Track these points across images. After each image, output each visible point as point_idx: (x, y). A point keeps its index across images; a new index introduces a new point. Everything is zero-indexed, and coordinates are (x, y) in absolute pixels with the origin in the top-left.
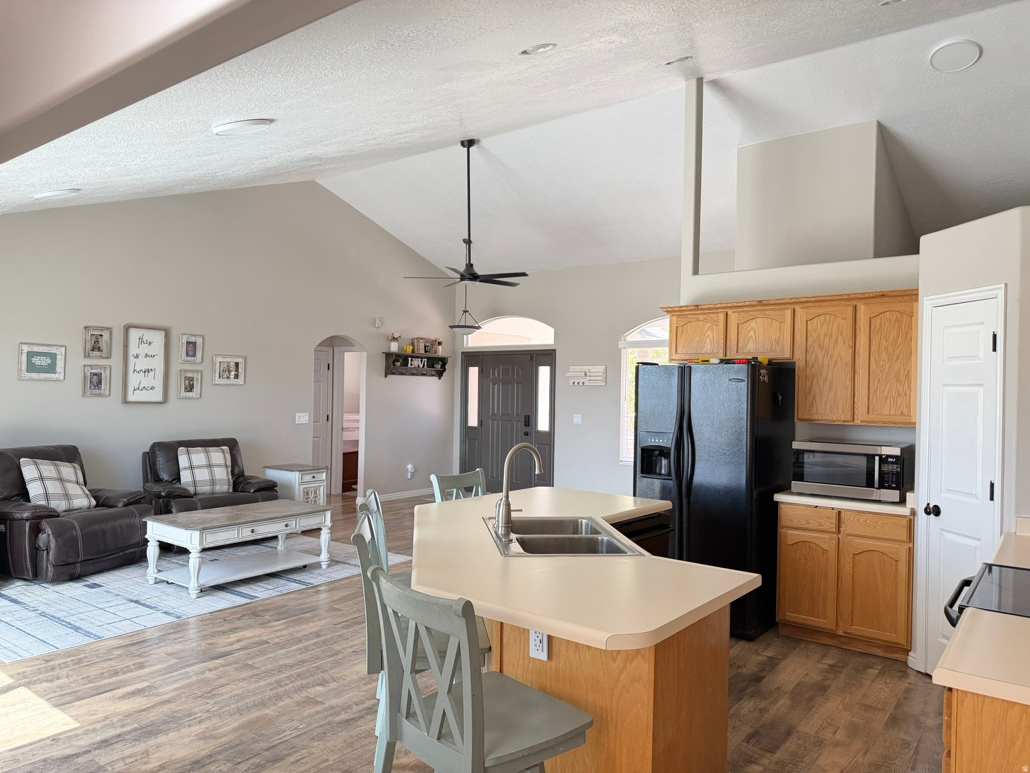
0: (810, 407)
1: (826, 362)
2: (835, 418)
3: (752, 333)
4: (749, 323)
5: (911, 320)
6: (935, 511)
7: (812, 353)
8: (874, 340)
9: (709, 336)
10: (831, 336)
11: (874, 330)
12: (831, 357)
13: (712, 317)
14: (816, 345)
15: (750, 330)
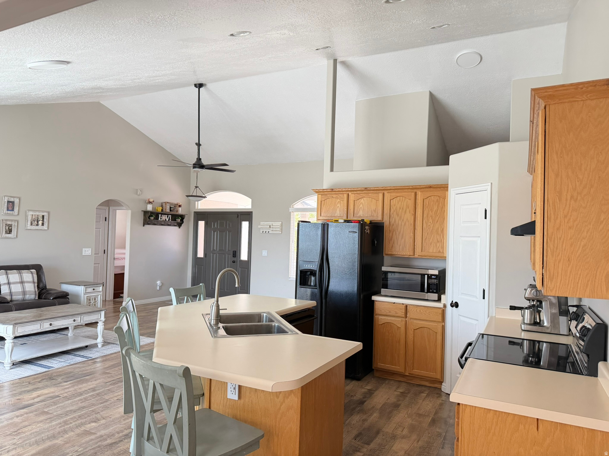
0: (392, 247)
1: (400, 223)
2: (405, 254)
3: (361, 206)
4: (360, 200)
5: (445, 200)
6: (455, 305)
7: (393, 218)
8: (425, 211)
9: (338, 206)
10: (403, 209)
11: (425, 206)
12: (403, 220)
13: (340, 196)
14: (395, 213)
15: (360, 204)
